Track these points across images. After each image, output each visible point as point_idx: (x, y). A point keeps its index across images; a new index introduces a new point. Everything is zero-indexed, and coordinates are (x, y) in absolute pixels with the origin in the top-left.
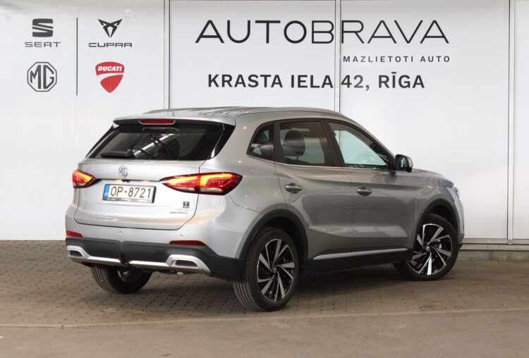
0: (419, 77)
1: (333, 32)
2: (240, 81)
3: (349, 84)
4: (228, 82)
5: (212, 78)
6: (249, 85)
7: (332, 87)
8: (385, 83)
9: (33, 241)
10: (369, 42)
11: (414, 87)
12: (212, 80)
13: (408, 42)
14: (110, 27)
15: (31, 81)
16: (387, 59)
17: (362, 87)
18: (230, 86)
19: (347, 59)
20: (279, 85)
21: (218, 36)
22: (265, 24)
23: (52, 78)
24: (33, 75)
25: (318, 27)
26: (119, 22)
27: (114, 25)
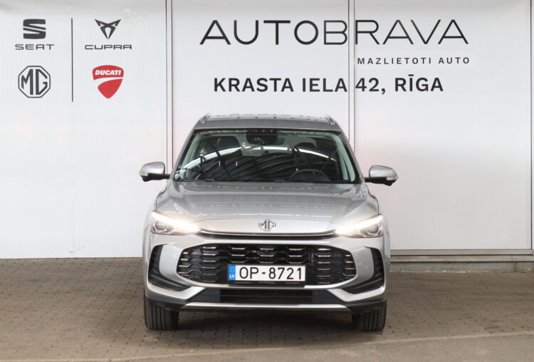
0: (437, 79)
1: (346, 32)
2: (248, 85)
3: (363, 88)
4: (236, 86)
5: (218, 82)
6: (258, 89)
7: (346, 90)
8: (402, 85)
9: (26, 260)
10: (384, 43)
11: (432, 90)
12: (218, 85)
13: (426, 43)
14: (108, 28)
15: (23, 87)
16: (403, 61)
17: (377, 90)
18: (238, 90)
19: (361, 61)
20: (289, 89)
21: (224, 37)
22: (274, 24)
23: (46, 83)
24: (24, 80)
25: (330, 27)
26: (117, 23)
27: (112, 26)
